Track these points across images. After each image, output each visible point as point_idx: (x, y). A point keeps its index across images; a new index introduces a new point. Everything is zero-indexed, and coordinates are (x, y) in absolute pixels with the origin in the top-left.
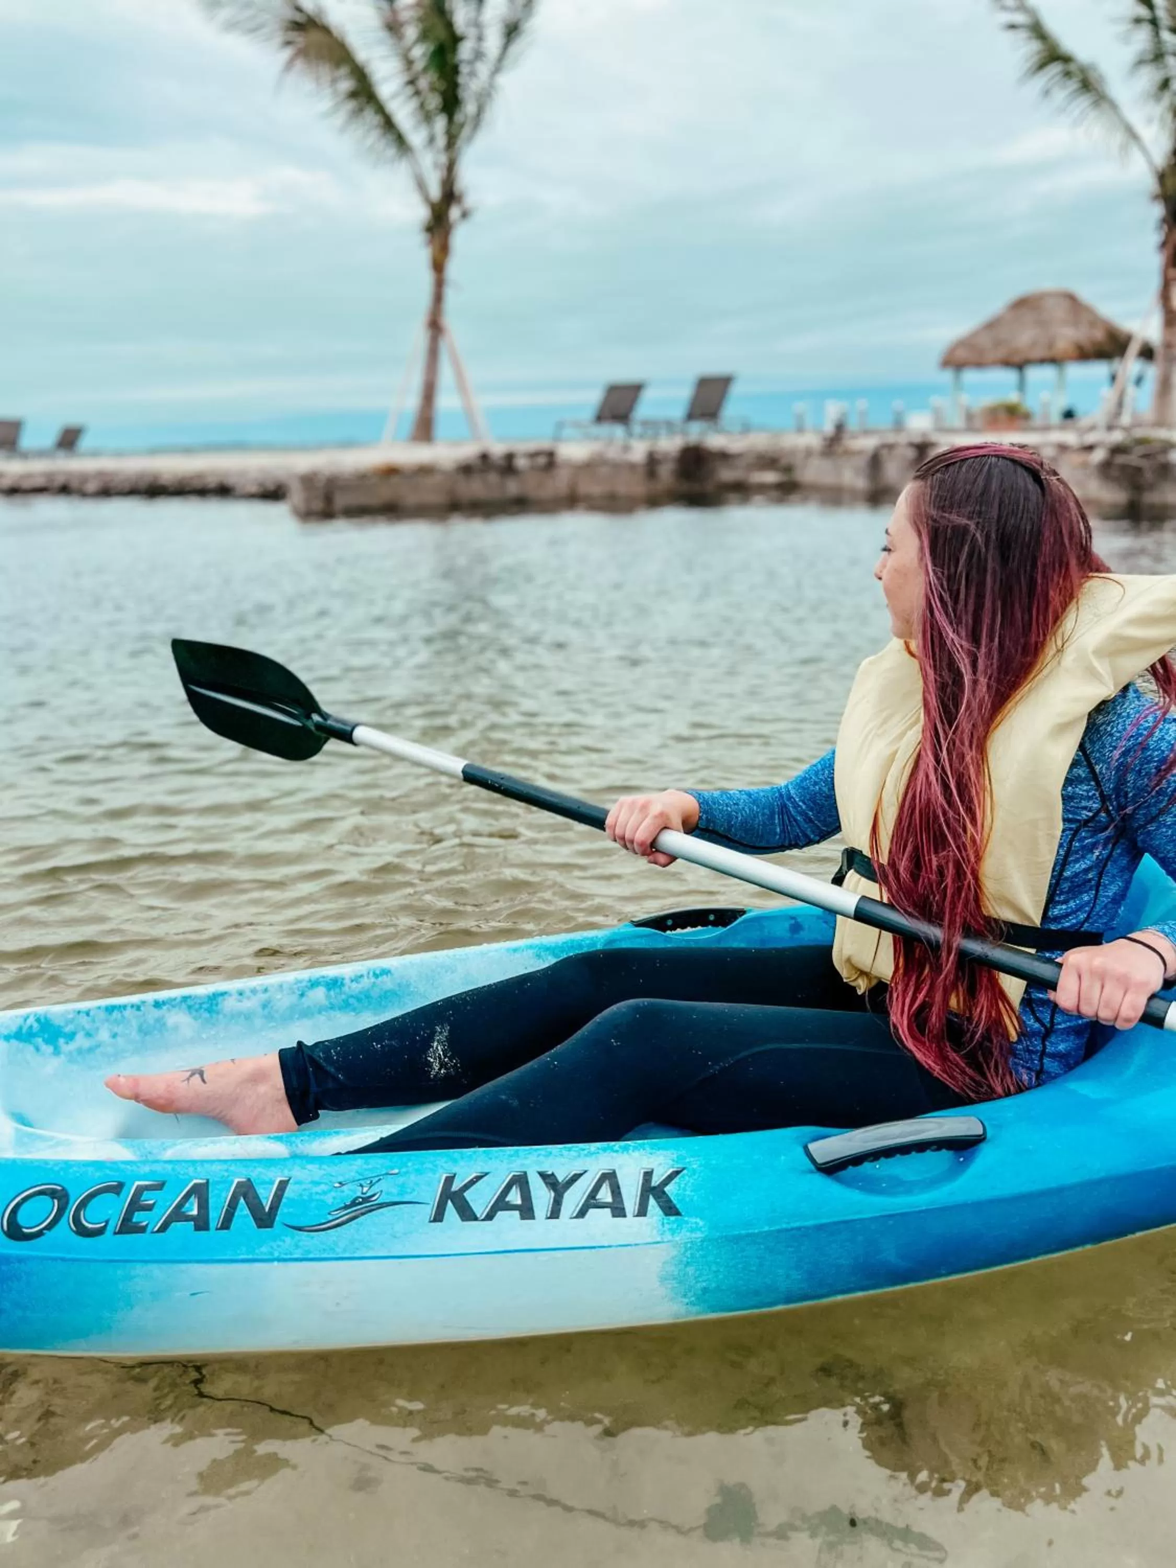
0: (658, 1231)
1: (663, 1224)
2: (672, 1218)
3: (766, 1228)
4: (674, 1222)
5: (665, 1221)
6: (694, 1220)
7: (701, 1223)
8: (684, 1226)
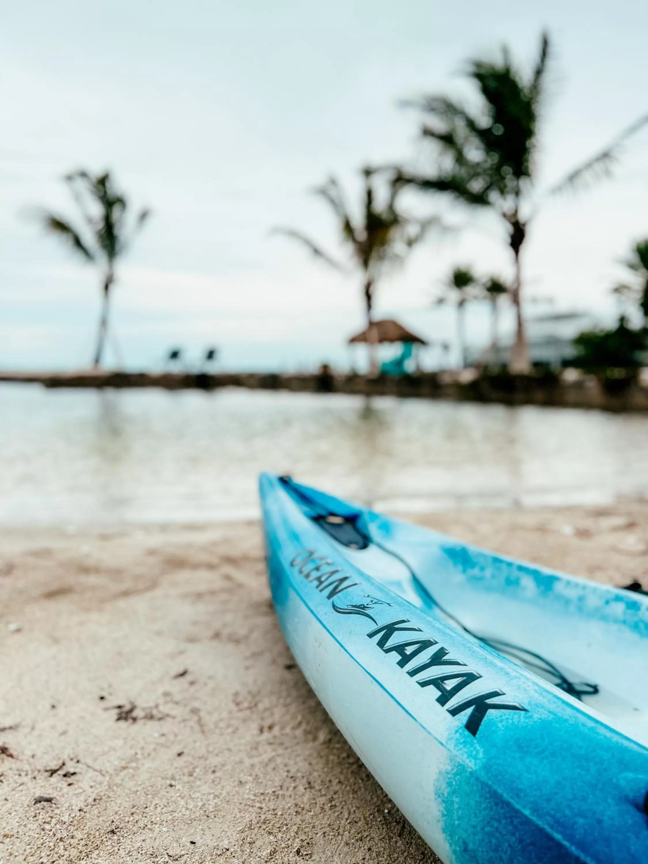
0: (449, 734)
1: (456, 732)
2: (467, 733)
3: (527, 812)
4: (465, 736)
5: (460, 731)
6: (478, 748)
7: (481, 755)
8: (468, 746)
